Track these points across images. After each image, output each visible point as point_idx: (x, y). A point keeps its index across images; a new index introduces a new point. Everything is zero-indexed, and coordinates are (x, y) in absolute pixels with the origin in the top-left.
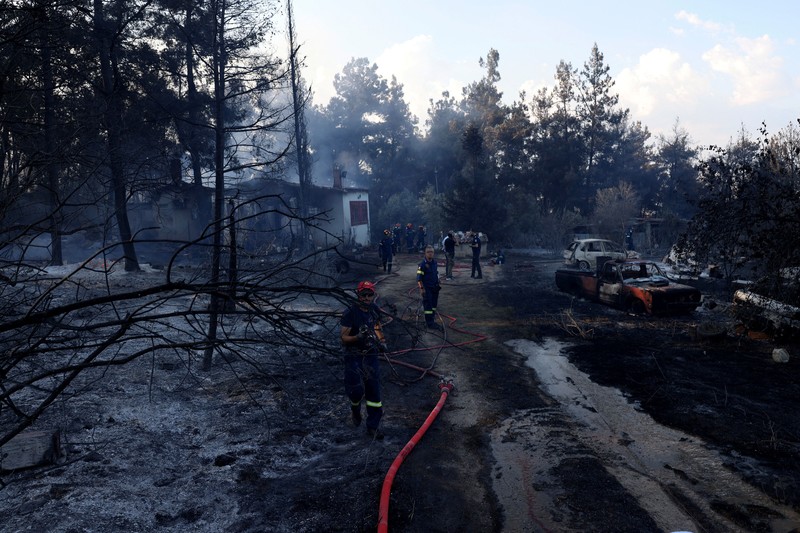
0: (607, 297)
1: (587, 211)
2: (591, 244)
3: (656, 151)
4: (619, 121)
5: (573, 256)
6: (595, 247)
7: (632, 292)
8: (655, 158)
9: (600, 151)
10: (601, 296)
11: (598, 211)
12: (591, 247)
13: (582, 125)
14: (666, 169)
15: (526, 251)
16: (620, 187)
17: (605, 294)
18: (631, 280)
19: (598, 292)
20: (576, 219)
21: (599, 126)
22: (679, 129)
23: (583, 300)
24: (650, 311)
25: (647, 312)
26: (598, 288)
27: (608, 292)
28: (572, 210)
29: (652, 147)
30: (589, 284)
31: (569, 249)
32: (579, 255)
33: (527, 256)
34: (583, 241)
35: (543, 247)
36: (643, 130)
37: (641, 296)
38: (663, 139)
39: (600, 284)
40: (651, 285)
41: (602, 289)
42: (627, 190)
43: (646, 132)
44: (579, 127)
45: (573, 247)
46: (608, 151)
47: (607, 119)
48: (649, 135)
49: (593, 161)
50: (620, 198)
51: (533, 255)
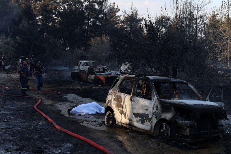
0: (90, 80)
1: (87, 49)
2: (87, 63)
3: (122, 18)
4: (102, 4)
5: (79, 68)
6: (88, 64)
7: (99, 77)
8: (123, 22)
9: (93, 18)
10: (88, 80)
11: (92, 48)
12: (87, 64)
13: (84, 4)
14: (128, 27)
15: (56, 68)
16: (102, 37)
17: (90, 79)
18: (99, 73)
19: (87, 79)
20: (81, 53)
21: (92, 5)
22: (133, 8)
23: (82, 82)
24: (105, 84)
25: (104, 84)
26: (87, 77)
27: (91, 78)
28: (79, 48)
29: (120, 16)
30: (84, 76)
31: (77, 65)
32: (81, 68)
33: (57, 70)
34: (83, 62)
35: (65, 67)
36: (116, 7)
37: (102, 79)
38: (125, 13)
39: (88, 76)
40: (106, 75)
41: (88, 78)
42: (105, 39)
43: (117, 8)
44: (82, 6)
45: (79, 64)
46: (97, 18)
47: (96, 2)
48: (119, 10)
49: (90, 23)
50: (102, 42)
51: (60, 70)
